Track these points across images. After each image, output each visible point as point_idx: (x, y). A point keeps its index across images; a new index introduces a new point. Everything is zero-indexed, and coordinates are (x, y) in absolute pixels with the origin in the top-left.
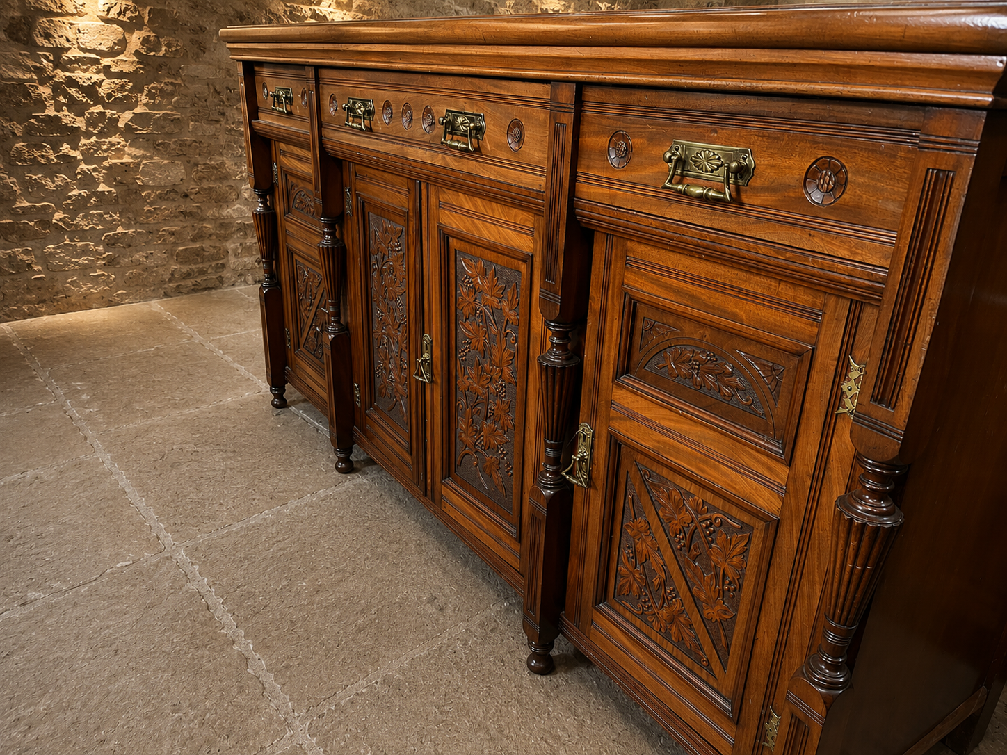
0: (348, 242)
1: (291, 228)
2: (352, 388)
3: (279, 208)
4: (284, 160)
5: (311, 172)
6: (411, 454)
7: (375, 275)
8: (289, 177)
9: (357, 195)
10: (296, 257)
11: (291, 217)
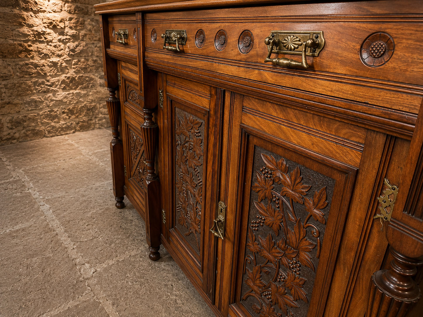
0: (161, 125)
1: (128, 111)
2: (161, 212)
3: (122, 99)
4: (123, 71)
5: (138, 79)
6: (202, 272)
7: (178, 148)
8: (127, 82)
9: (167, 96)
10: (129, 127)
11: (127, 104)
